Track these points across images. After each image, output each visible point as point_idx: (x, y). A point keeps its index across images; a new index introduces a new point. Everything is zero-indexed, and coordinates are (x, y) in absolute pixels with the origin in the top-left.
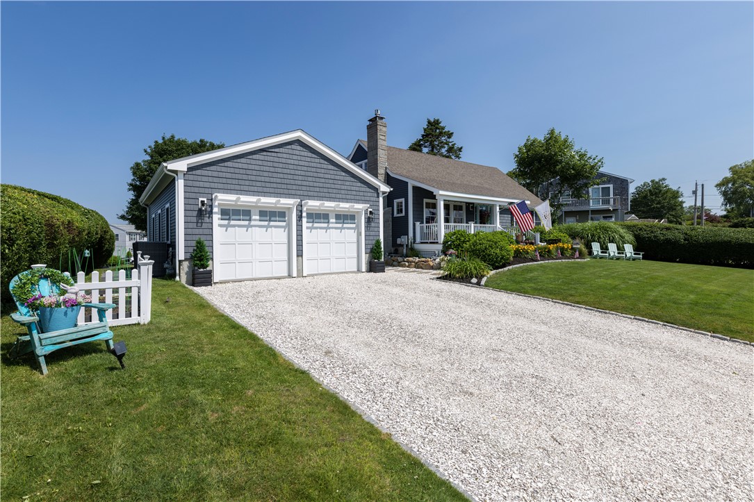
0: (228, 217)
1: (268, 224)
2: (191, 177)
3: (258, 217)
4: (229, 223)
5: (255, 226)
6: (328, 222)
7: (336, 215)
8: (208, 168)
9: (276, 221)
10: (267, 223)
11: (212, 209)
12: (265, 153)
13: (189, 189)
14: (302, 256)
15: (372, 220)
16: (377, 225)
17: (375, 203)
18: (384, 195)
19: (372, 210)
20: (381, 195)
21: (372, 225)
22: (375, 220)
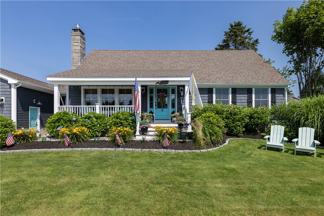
15: (5, 106)
16: (9, 109)
17: (7, 93)
18: (17, 86)
19: (4, 98)
20: (13, 86)
21: (5, 109)
22: (7, 106)
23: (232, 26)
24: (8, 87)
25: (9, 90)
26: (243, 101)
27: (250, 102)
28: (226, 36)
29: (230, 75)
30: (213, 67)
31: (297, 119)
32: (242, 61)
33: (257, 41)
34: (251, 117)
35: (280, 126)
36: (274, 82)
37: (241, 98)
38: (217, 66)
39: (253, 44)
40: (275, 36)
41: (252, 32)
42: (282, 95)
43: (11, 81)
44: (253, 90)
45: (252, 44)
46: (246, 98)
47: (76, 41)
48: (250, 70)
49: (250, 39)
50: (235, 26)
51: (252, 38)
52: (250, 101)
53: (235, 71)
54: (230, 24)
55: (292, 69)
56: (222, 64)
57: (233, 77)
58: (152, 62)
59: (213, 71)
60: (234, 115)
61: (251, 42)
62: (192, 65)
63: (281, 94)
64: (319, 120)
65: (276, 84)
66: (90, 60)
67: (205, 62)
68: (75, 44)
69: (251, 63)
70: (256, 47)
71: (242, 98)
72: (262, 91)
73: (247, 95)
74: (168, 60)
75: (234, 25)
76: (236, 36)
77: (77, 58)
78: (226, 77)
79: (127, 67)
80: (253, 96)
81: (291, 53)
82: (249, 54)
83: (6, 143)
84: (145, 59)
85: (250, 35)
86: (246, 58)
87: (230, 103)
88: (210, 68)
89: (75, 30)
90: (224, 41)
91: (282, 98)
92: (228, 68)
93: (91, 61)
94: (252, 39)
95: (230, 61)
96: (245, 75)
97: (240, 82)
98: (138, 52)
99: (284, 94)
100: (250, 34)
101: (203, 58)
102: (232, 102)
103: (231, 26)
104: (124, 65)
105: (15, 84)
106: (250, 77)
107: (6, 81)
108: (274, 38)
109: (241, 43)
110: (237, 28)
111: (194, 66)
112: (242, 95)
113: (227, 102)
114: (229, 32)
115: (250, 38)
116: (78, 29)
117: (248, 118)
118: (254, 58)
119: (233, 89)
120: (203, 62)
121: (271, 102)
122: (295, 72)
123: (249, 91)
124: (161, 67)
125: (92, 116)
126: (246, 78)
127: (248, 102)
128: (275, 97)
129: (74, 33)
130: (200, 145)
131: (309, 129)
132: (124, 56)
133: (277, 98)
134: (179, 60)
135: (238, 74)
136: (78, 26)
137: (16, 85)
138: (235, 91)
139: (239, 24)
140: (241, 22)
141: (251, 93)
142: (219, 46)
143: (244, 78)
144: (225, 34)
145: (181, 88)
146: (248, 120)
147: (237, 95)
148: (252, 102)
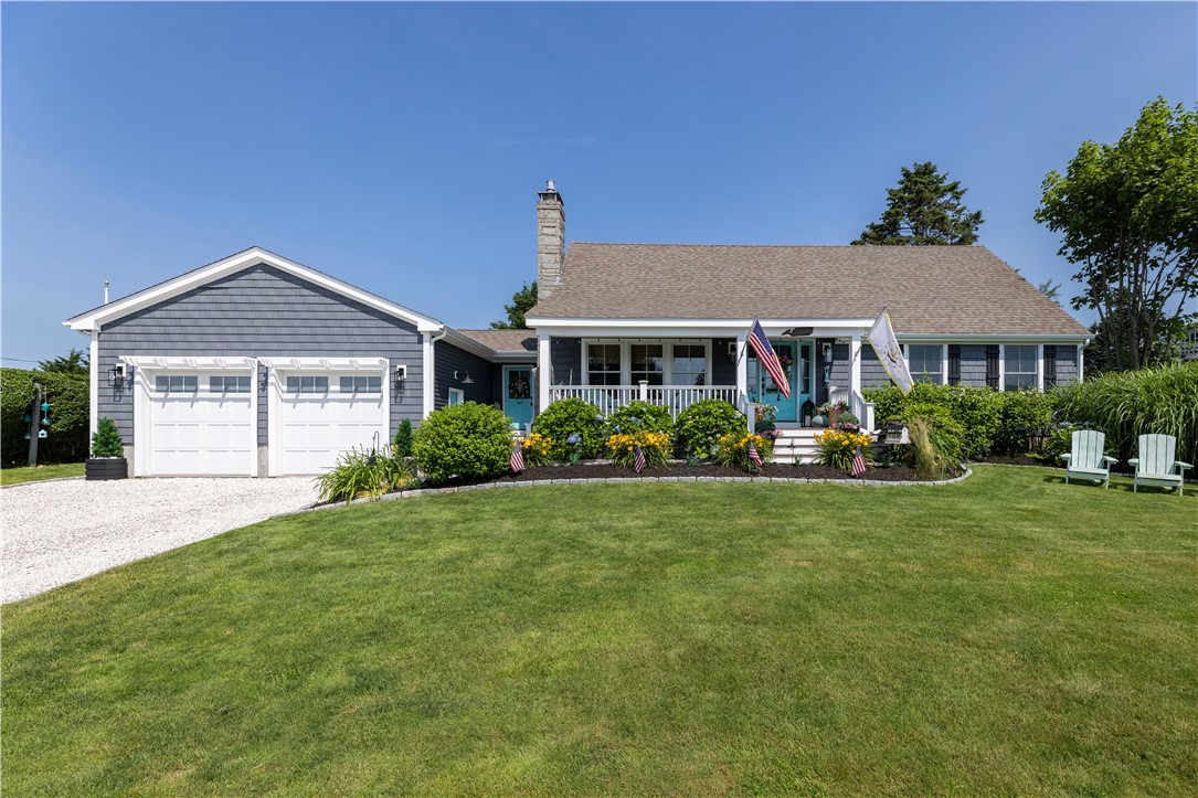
0: (165, 388)
1: (223, 396)
2: (107, 337)
3: (208, 387)
4: (166, 396)
5: (203, 399)
6: (327, 391)
7: (341, 378)
8: (128, 323)
9: (235, 391)
10: (221, 394)
11: (133, 378)
12: (207, 292)
13: (104, 353)
14: (266, 444)
15: (407, 386)
16: (417, 393)
17: (414, 355)
18: (436, 339)
19: (404, 367)
20: (426, 337)
21: (408, 393)
22: (414, 386)
23: (907, 175)
24: (415, 339)
25: (417, 347)
26: (977, 376)
27: (992, 380)
28: (890, 202)
29: (942, 313)
30: (894, 290)
31: (1124, 417)
32: (963, 275)
33: (977, 216)
34: (1006, 414)
35: (1093, 433)
36: (1052, 329)
37: (971, 369)
38: (901, 287)
39: (968, 225)
40: (1045, 212)
41: (963, 192)
42: (1070, 363)
43: (425, 325)
44: (1002, 348)
45: (963, 224)
46: (984, 369)
47: (550, 224)
48: (988, 300)
49: (959, 212)
50: (917, 174)
51: (965, 208)
52: (994, 376)
53: (952, 303)
54: (903, 170)
55: (1083, 295)
56: (913, 283)
57: (950, 317)
58: (737, 278)
59: (897, 303)
60: (970, 409)
61: (963, 218)
62: (839, 284)
63: (1068, 359)
64: (1181, 420)
65: (1057, 335)
66: (578, 270)
67: (869, 277)
68: (546, 231)
69: (986, 282)
70: (974, 233)
71: (974, 369)
72: (1022, 353)
73: (985, 363)
74: (775, 274)
75: (912, 171)
76: (920, 202)
77: (550, 266)
78: (931, 315)
79: (679, 290)
80: (1002, 363)
81: (1080, 255)
82: (975, 258)
83: (510, 465)
84: (717, 268)
85: (957, 198)
86: (970, 268)
87: (946, 381)
88: (887, 295)
89: (546, 196)
90: (888, 214)
91: (1071, 369)
92: (932, 294)
93: (582, 272)
94: (965, 212)
95: (931, 274)
96: (977, 312)
97: (971, 330)
98: (691, 249)
99: (1075, 361)
100: (957, 196)
101: (862, 267)
102: (949, 378)
103: (905, 175)
104: (669, 284)
105: (431, 332)
106: (991, 316)
107: (412, 328)
108: (1041, 216)
109: (936, 221)
110: (923, 180)
111: (846, 288)
112: (974, 363)
113: (938, 379)
114: (899, 191)
115: (958, 208)
116: (553, 194)
117: (1001, 416)
118: (991, 269)
119: (951, 347)
120: (864, 278)
121: (1045, 379)
122: (1089, 303)
123: (990, 352)
124: (765, 292)
125: (644, 409)
126: (981, 321)
127: (987, 378)
128: (1053, 366)
129: (543, 203)
130: (929, 471)
131: (1162, 437)
132: (660, 261)
133: (1058, 369)
134: (802, 272)
135: (961, 309)
136: (551, 185)
137: (433, 334)
138: (957, 352)
139: (927, 170)
140: (933, 164)
141: (996, 357)
142: (872, 227)
143: (976, 320)
144: (889, 196)
145: (824, 344)
146: (1000, 422)
147: (962, 363)
148: (997, 379)
